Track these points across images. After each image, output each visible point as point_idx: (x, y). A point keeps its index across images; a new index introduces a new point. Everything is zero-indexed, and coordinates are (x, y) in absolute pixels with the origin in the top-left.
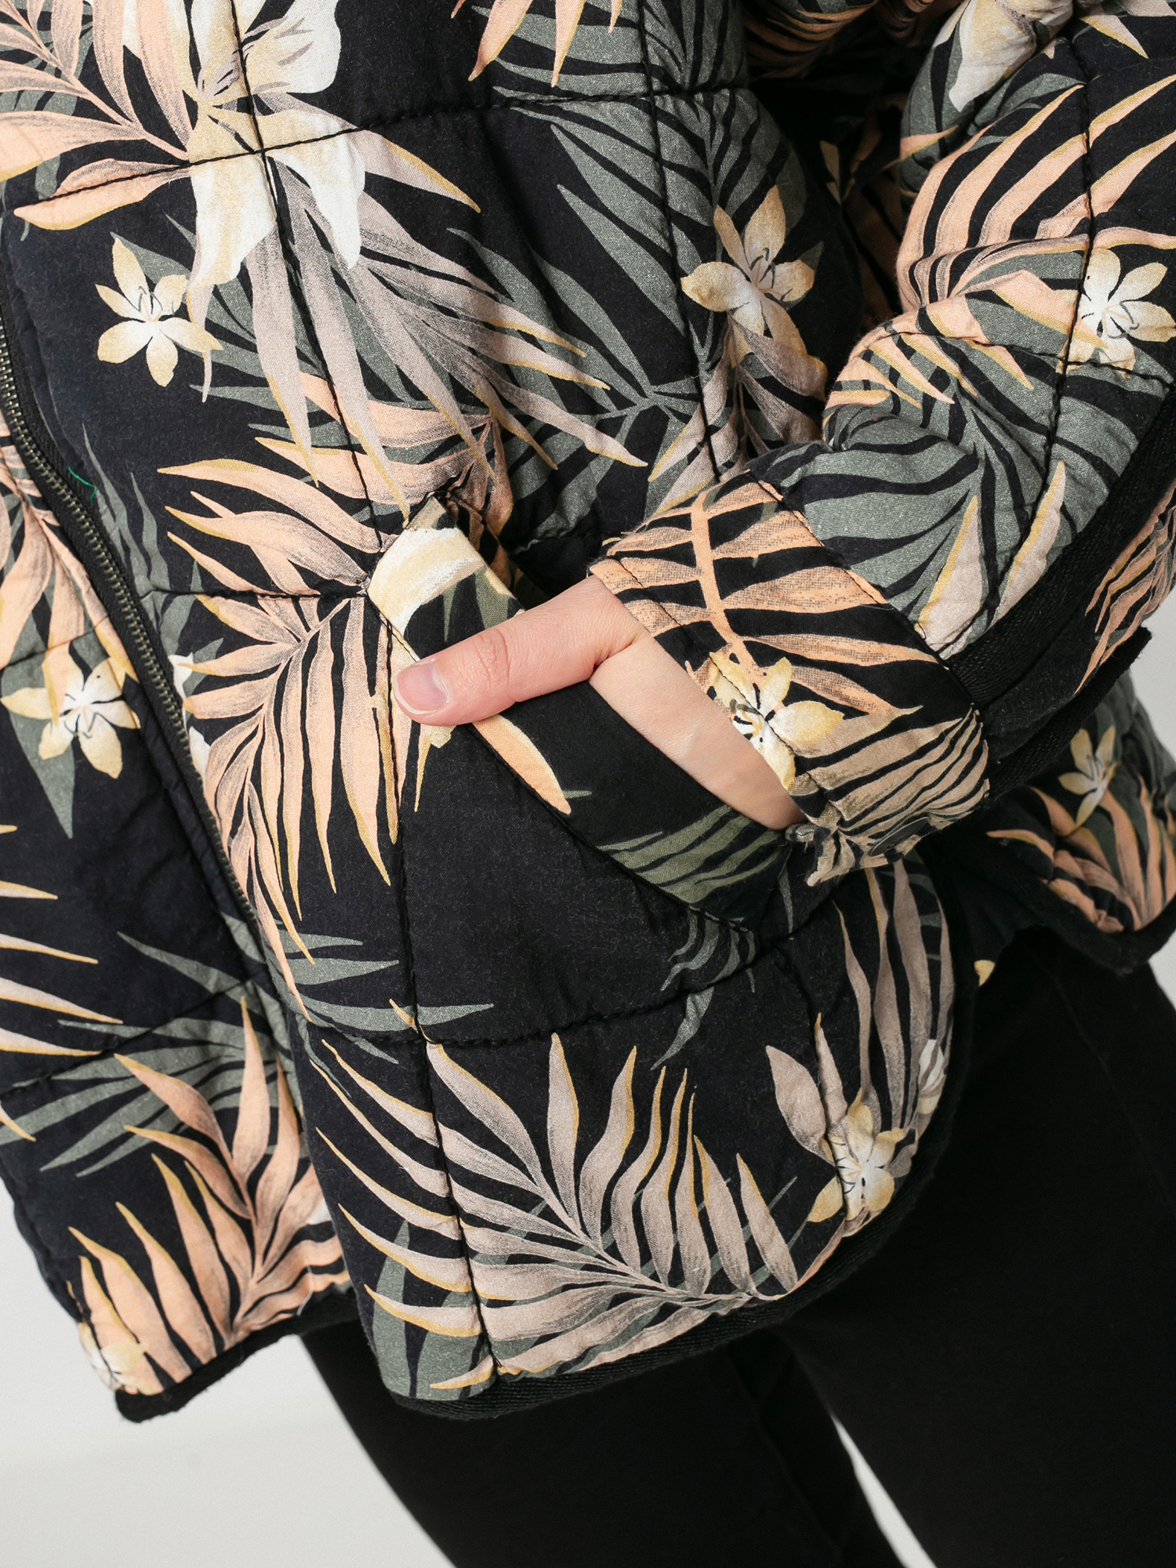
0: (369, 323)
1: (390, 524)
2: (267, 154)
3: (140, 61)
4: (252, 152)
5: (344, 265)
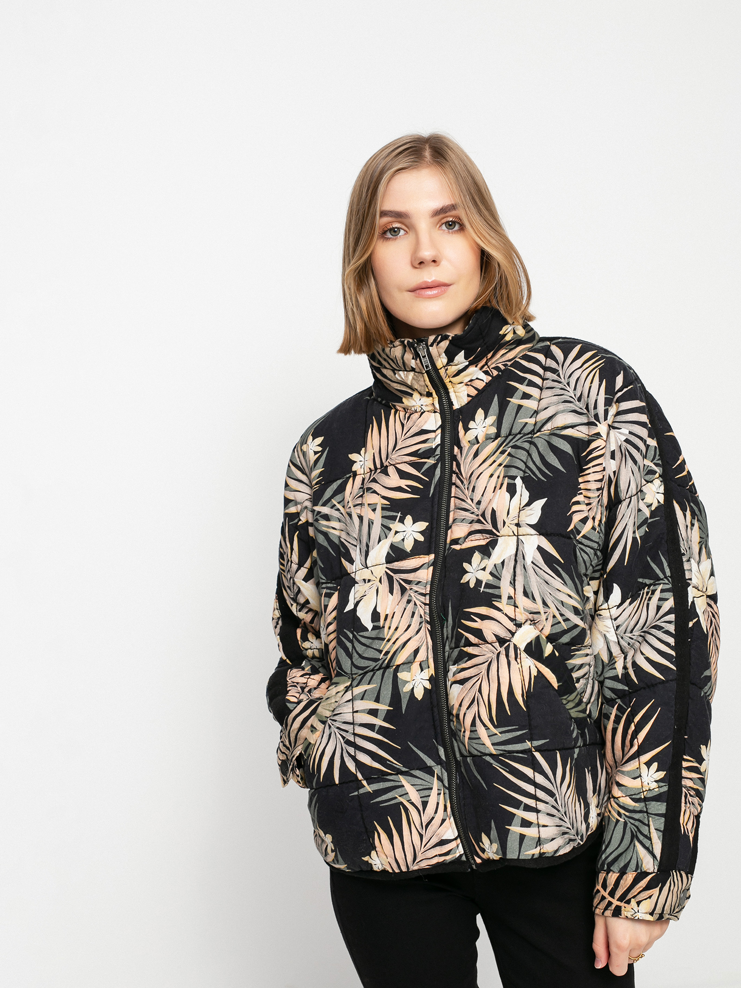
0: (529, 579)
1: (519, 625)
2: (519, 537)
3: (495, 511)
4: (515, 535)
5: (526, 564)
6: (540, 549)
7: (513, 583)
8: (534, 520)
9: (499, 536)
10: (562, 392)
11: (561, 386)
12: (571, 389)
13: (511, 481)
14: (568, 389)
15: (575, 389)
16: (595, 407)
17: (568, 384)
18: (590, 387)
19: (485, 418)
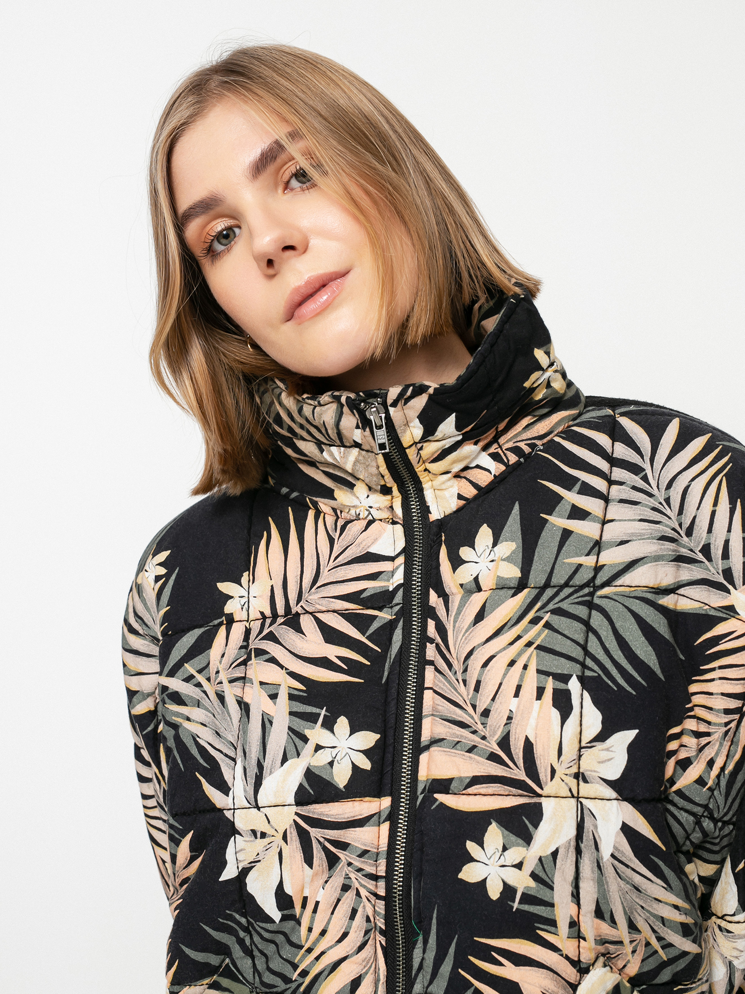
0: (606, 886)
1: (585, 970)
2: (580, 799)
3: (533, 744)
4: (573, 796)
5: (602, 859)
6: (626, 830)
7: (576, 896)
8: (615, 771)
9: (540, 796)
10: (657, 516)
11: (652, 502)
12: (673, 513)
13: (561, 686)
14: (668, 511)
15: (681, 512)
16: (726, 555)
17: (668, 501)
18: (713, 513)
19: (495, 544)
